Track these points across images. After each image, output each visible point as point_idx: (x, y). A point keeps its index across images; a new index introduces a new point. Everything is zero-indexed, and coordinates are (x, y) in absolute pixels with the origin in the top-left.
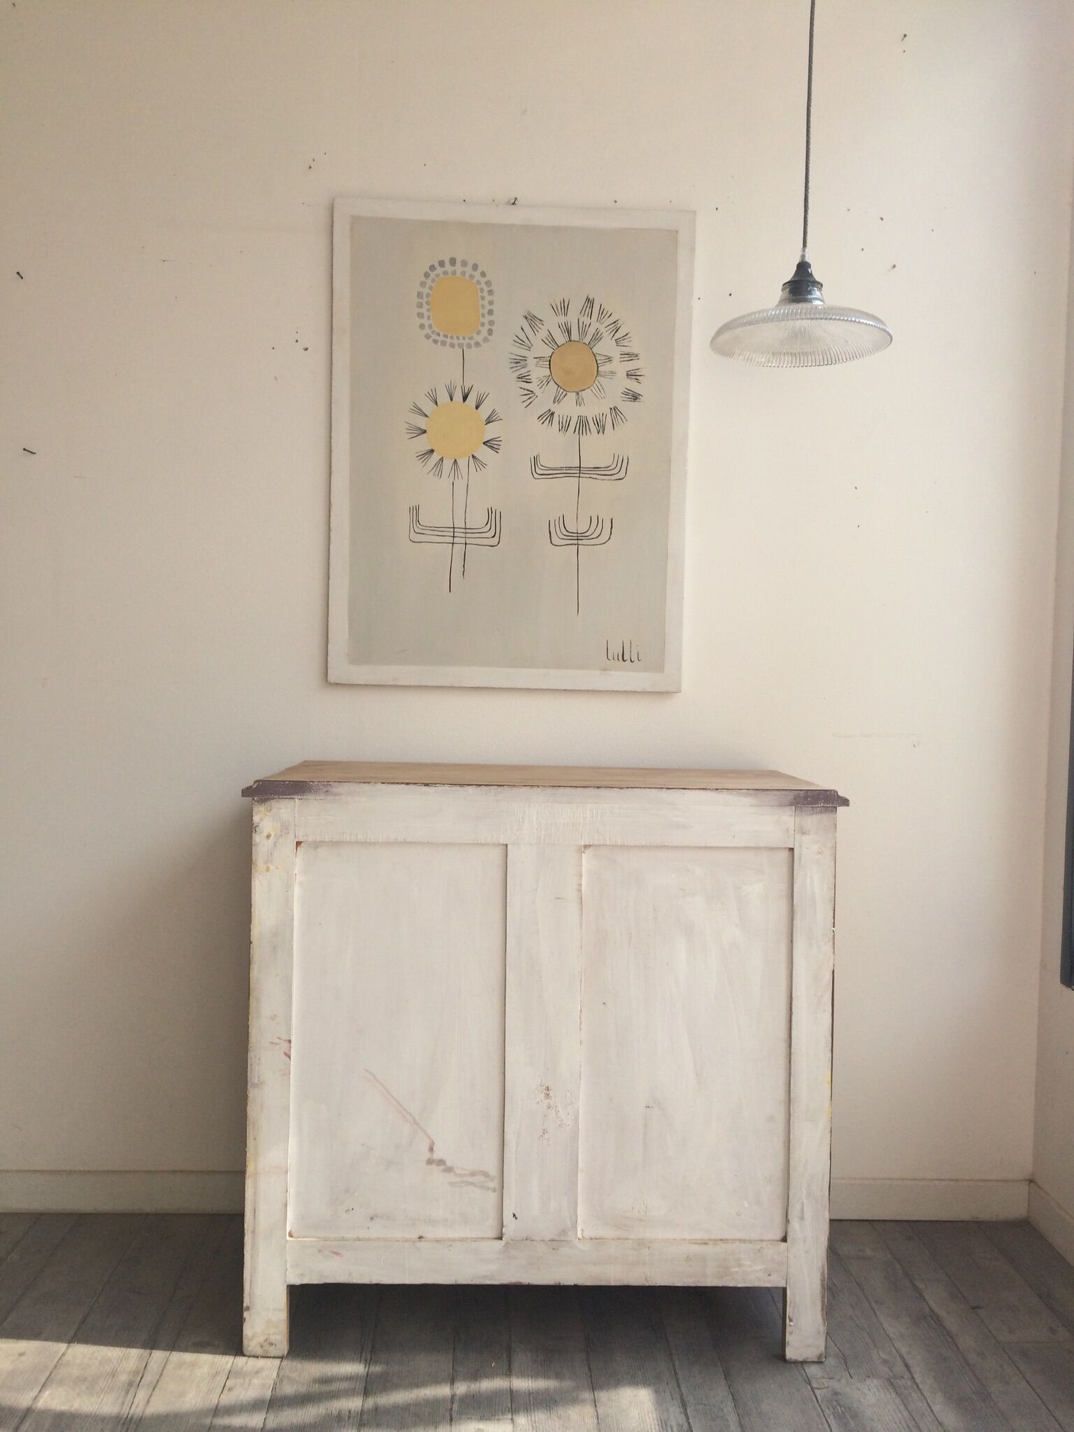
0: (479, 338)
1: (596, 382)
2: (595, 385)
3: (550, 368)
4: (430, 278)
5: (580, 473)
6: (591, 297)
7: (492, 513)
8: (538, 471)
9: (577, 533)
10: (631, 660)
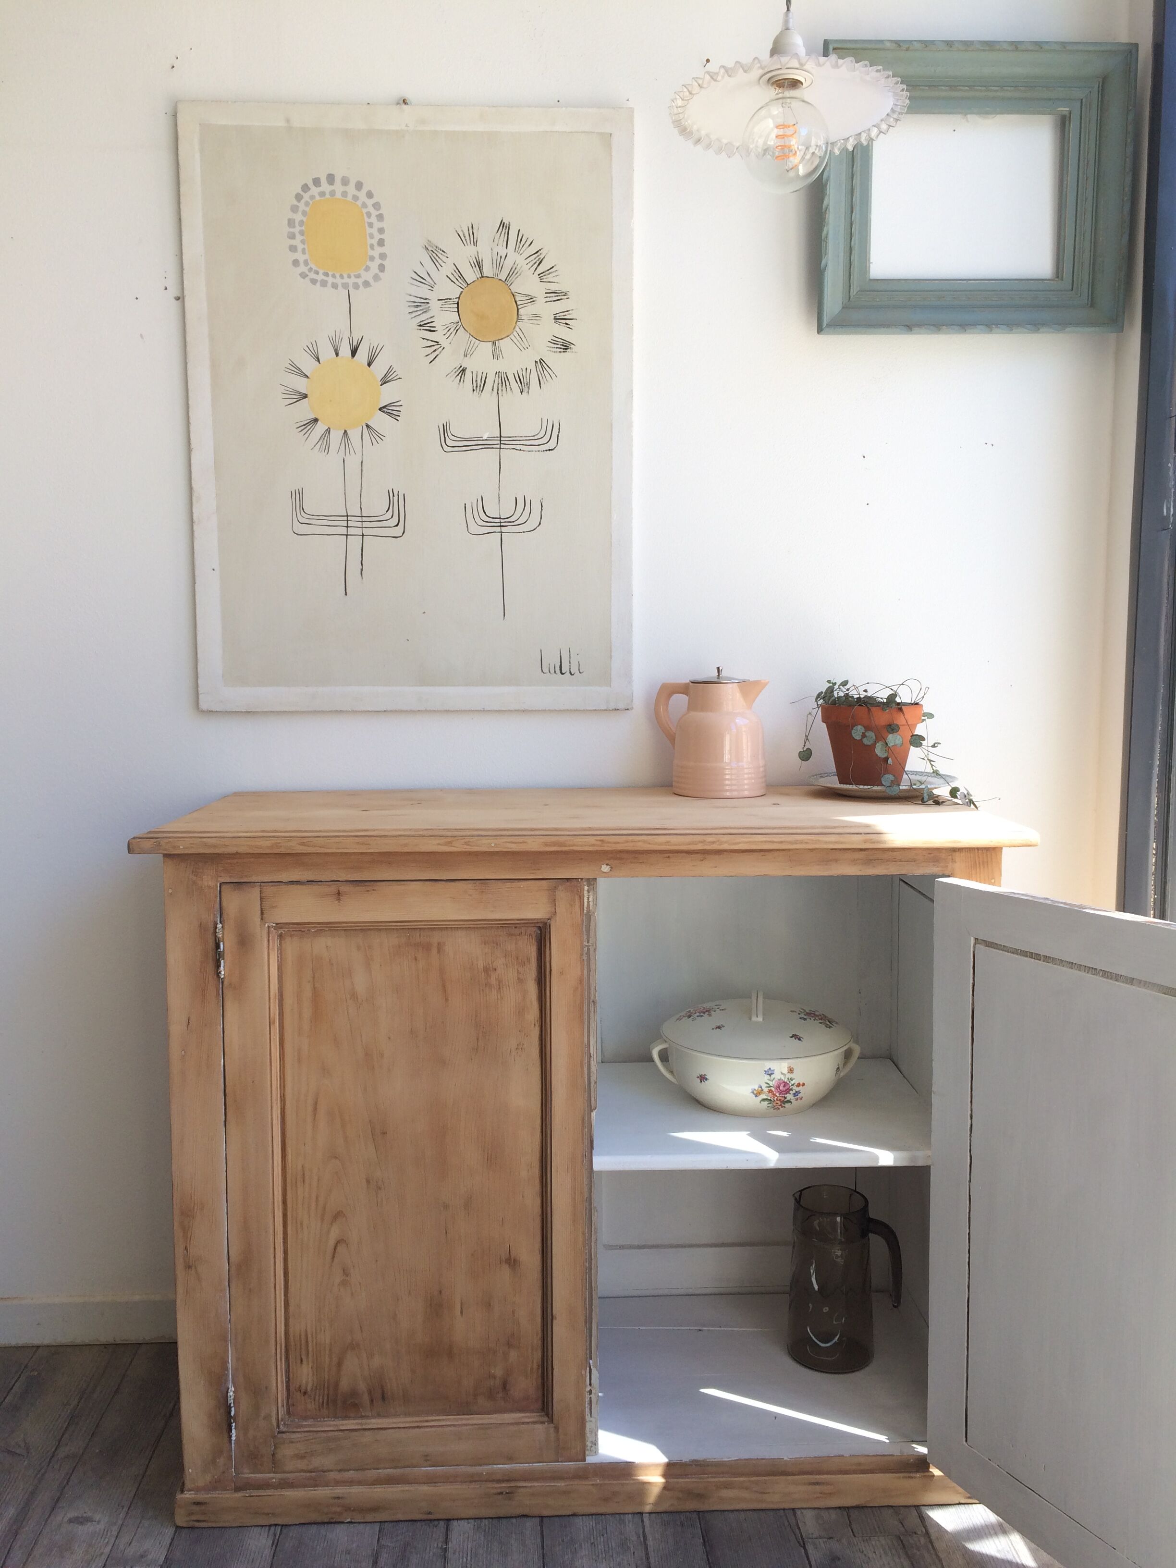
0: (368, 276)
1: (517, 329)
2: (515, 333)
3: (458, 312)
4: (303, 201)
5: (501, 444)
6: (506, 221)
7: (394, 496)
8: (449, 442)
9: (500, 518)
10: (570, 673)
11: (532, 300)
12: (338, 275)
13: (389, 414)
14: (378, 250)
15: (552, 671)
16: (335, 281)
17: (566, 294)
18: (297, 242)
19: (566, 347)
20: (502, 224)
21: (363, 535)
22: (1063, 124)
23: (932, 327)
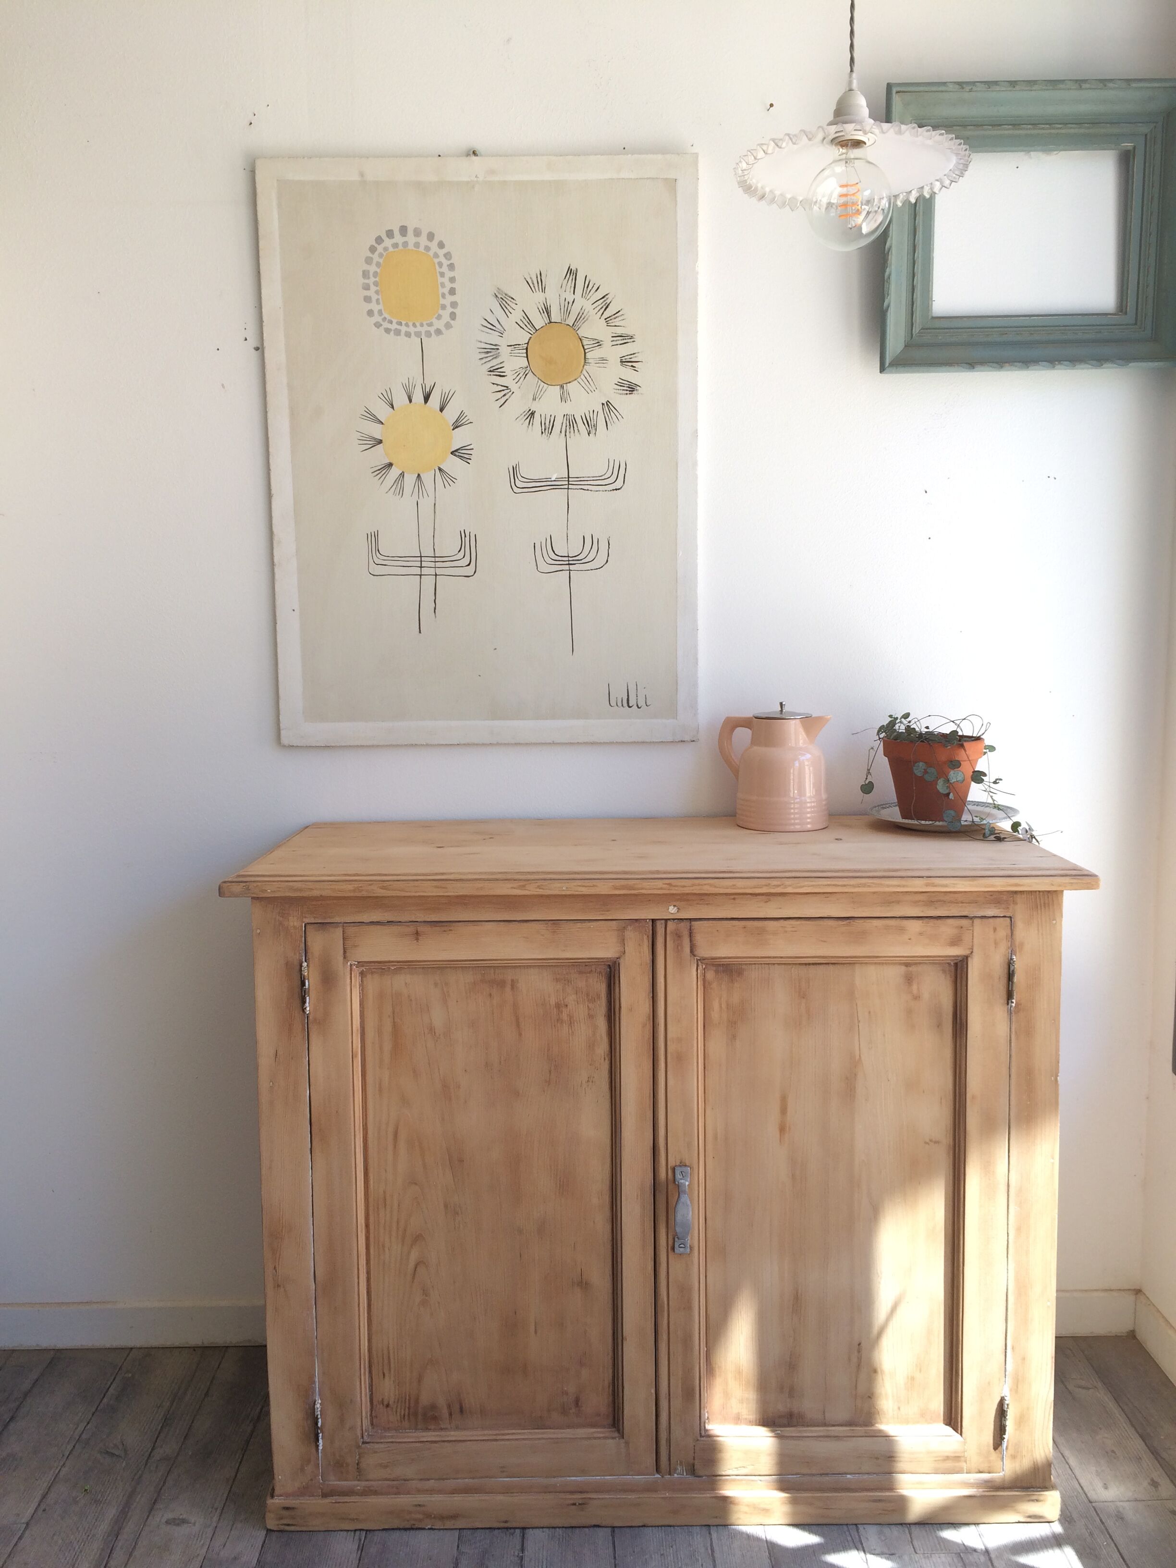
0: (439, 324)
1: (584, 372)
2: (582, 377)
3: (527, 357)
4: (377, 253)
5: (569, 484)
6: (573, 268)
7: (465, 536)
8: (519, 484)
9: (568, 556)
10: (637, 706)
11: (599, 344)
12: (411, 324)
13: (459, 456)
14: (450, 299)
15: (620, 704)
16: (408, 330)
17: (632, 337)
18: (371, 293)
19: (632, 388)
20: (570, 270)
21: (436, 575)
22: (1126, 161)
23: (995, 365)
